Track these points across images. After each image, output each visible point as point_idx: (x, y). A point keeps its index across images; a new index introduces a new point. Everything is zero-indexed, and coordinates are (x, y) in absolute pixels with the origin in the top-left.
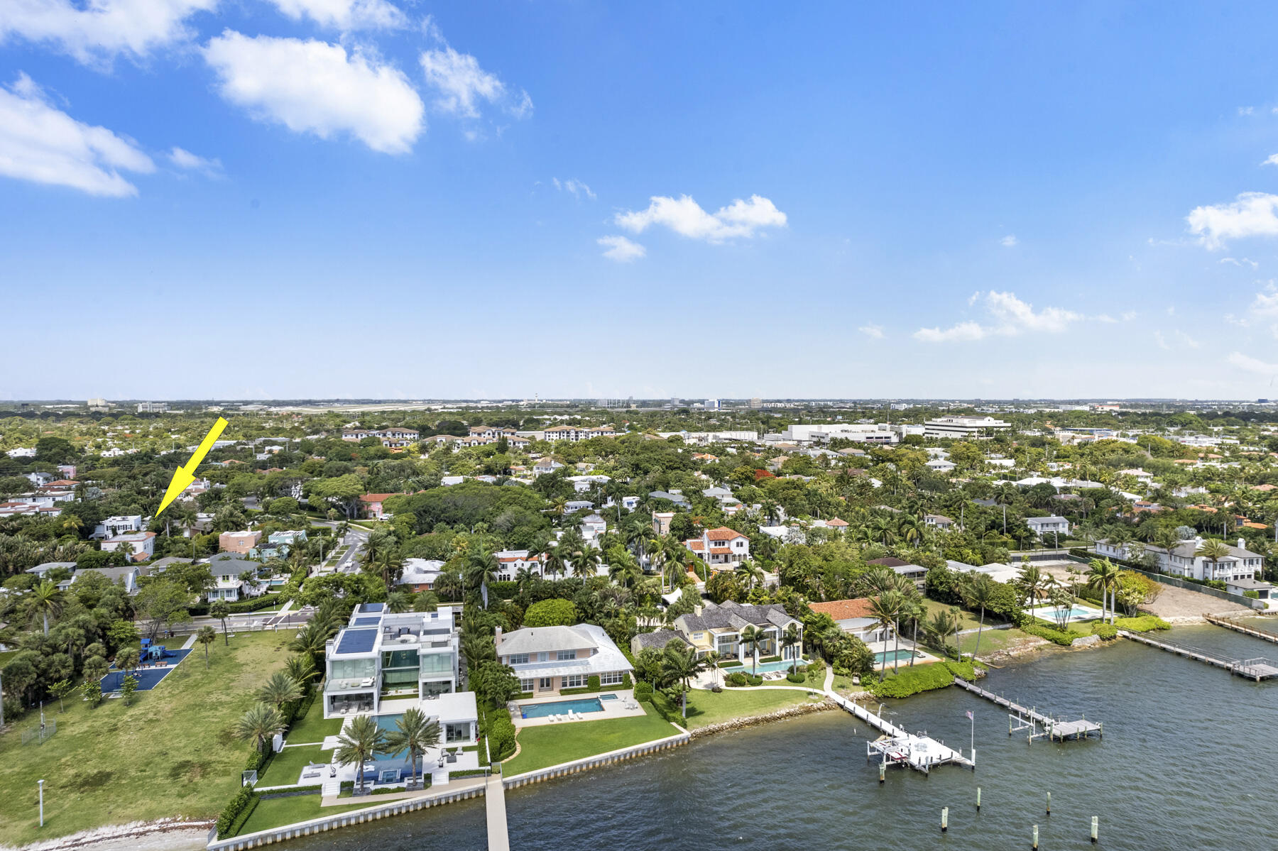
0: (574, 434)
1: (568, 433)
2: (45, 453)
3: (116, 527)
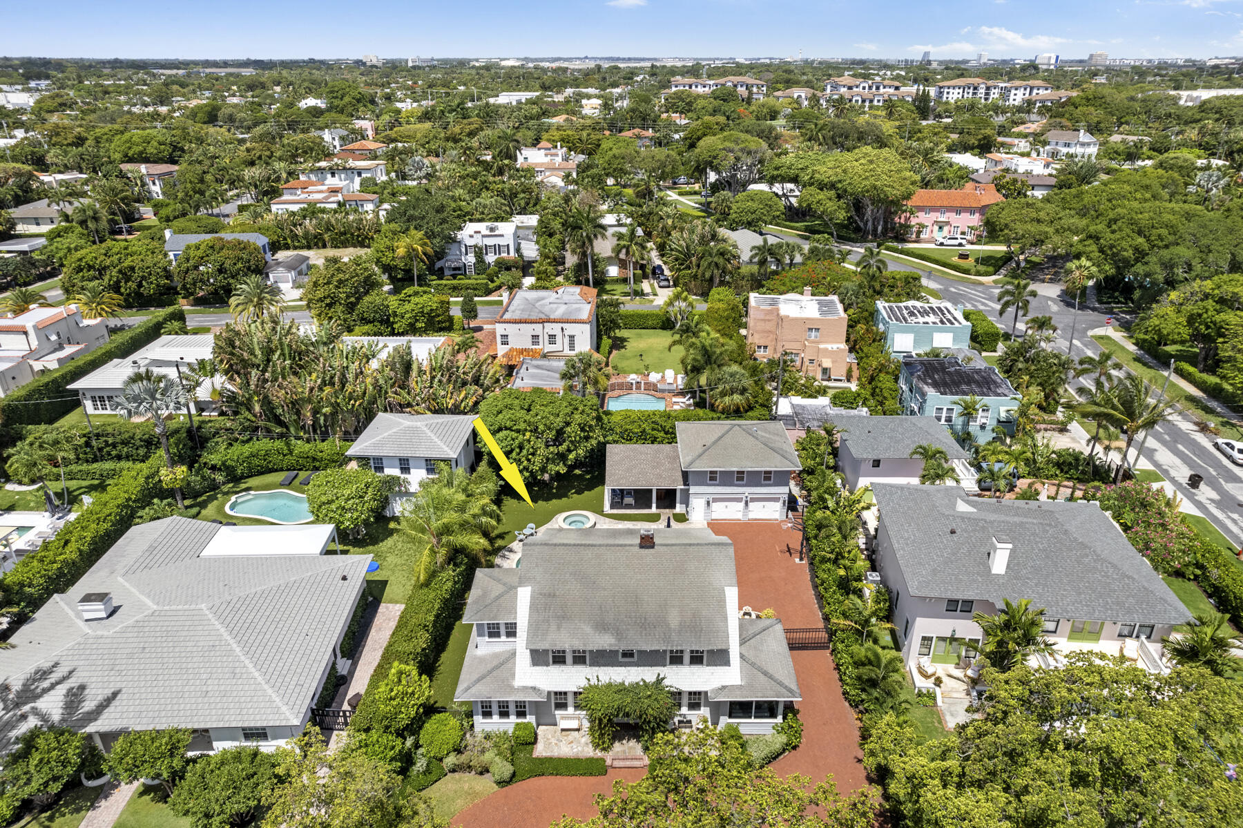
0: (983, 91)
1: (975, 88)
2: (336, 103)
3: (481, 249)
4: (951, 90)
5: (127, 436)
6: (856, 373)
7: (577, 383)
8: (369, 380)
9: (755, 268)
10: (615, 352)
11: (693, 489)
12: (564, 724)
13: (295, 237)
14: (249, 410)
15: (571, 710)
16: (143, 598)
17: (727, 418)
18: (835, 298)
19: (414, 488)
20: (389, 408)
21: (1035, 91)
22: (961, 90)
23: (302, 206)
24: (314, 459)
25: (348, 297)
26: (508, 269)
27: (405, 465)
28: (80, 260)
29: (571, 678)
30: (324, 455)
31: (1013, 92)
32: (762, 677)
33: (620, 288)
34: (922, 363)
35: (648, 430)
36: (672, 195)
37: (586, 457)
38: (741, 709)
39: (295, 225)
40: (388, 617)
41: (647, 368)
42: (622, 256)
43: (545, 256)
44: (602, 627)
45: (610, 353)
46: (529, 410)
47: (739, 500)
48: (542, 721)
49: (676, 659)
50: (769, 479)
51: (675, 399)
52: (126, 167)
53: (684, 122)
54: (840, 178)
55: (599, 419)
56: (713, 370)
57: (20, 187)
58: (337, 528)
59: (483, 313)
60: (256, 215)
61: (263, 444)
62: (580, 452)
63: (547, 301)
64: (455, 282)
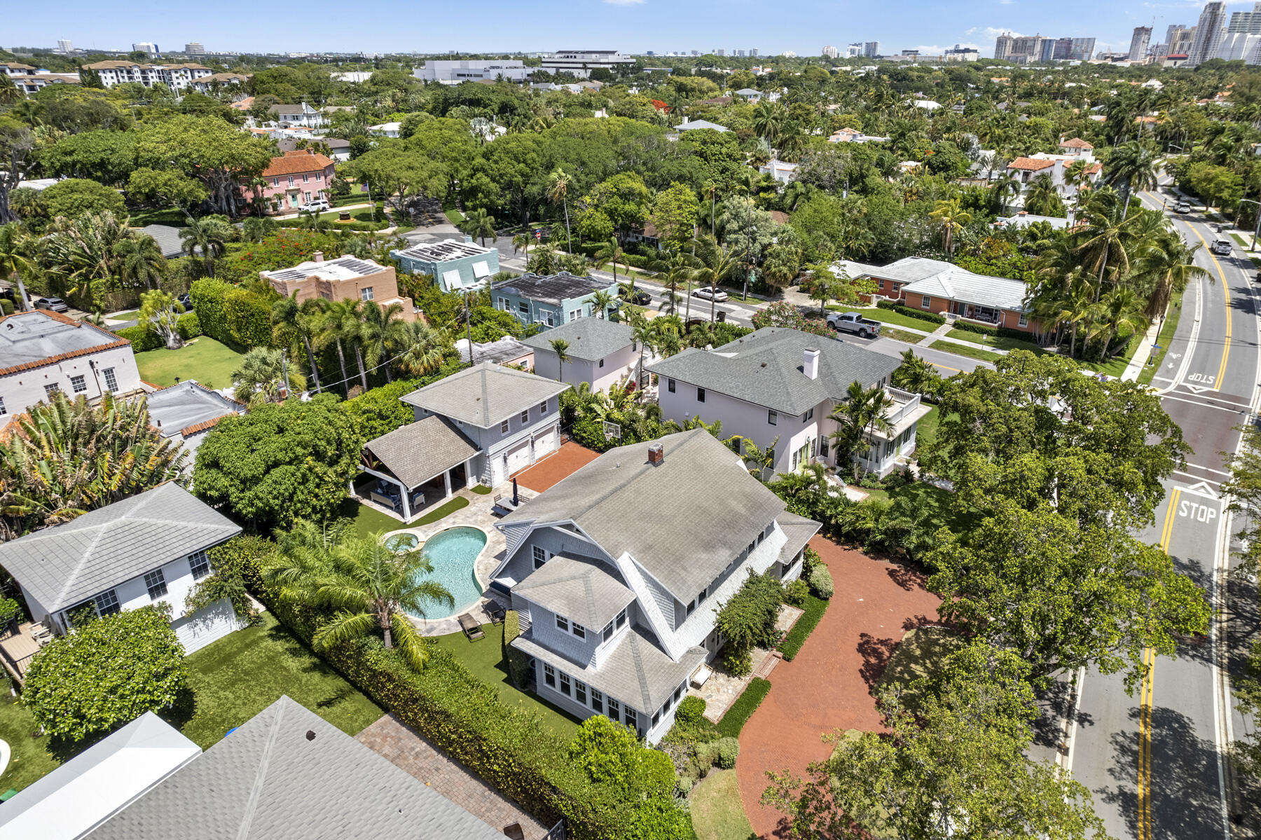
0: (139, 75)
4: (102, 74)
9: (186, 260)
11: (491, 450)
22: (113, 74)
27: (156, 583)
29: (704, 619)
31: (174, 75)
34: (508, 285)
47: (526, 444)
50: (545, 409)
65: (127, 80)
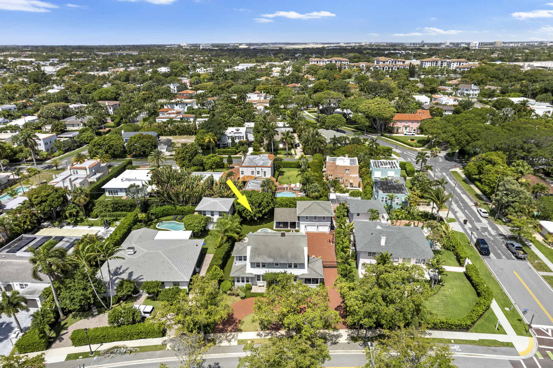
0: (440, 63)
1: (437, 62)
2: (174, 70)
3: (233, 138)
4: (426, 63)
5: (125, 204)
6: (361, 185)
7: (266, 188)
8: (200, 187)
9: (332, 145)
10: (280, 176)
11: (300, 222)
12: (259, 285)
13: (165, 131)
14: (163, 196)
15: (261, 281)
16: (142, 249)
17: (314, 200)
18: (356, 158)
19: (215, 221)
20: (207, 196)
21: (462, 64)
22: (431, 63)
23: (167, 119)
24: (182, 211)
25: (189, 157)
26: (243, 145)
27: (212, 213)
28: (95, 142)
29: (261, 271)
30: (186, 210)
31: (452, 64)
32: (314, 272)
33: (283, 152)
34: (381, 182)
35: (288, 204)
36: (306, 113)
37: (268, 212)
38: (308, 281)
39: (165, 127)
40: (209, 258)
41: (290, 182)
42: (284, 140)
43: (256, 140)
44: (270, 257)
45: (278, 177)
46: (250, 197)
47: (315, 226)
48: (253, 284)
49: (290, 266)
50: (324, 219)
51: (299, 193)
52: (100, 102)
53: (313, 79)
54: (366, 110)
55: (272, 200)
56: (309, 185)
57: (64, 111)
58: (193, 232)
59: (234, 161)
60: (151, 123)
61: (167, 207)
62: (266, 210)
63: (257, 159)
64: (224, 150)
65: (435, 65)
